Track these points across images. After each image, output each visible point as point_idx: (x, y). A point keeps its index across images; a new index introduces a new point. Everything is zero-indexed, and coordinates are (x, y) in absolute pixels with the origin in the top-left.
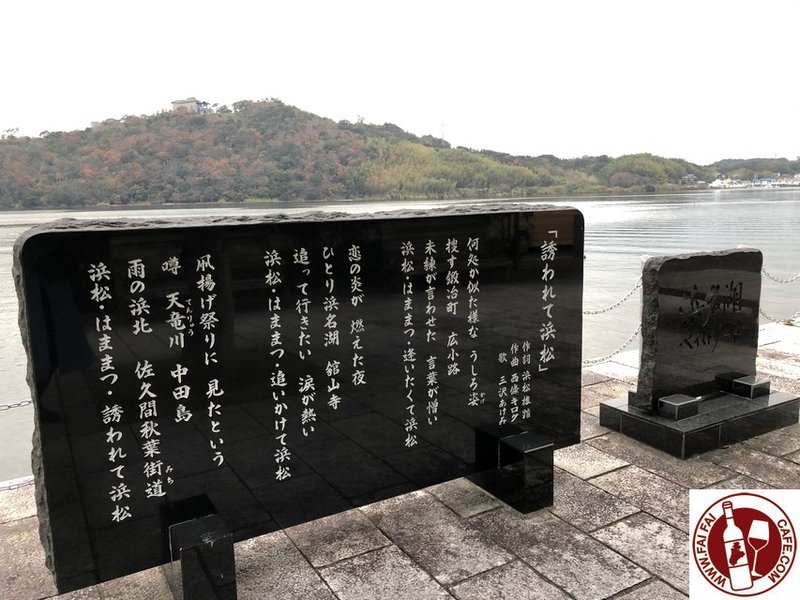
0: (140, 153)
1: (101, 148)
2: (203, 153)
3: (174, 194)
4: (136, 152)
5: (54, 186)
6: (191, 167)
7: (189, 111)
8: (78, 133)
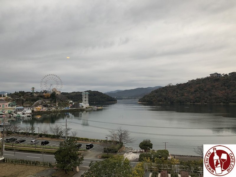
0: (199, 89)
1: (190, 88)
2: (217, 89)
3: (208, 101)
4: (198, 89)
5: (177, 98)
6: (213, 93)
7: (215, 77)
8: (185, 84)
